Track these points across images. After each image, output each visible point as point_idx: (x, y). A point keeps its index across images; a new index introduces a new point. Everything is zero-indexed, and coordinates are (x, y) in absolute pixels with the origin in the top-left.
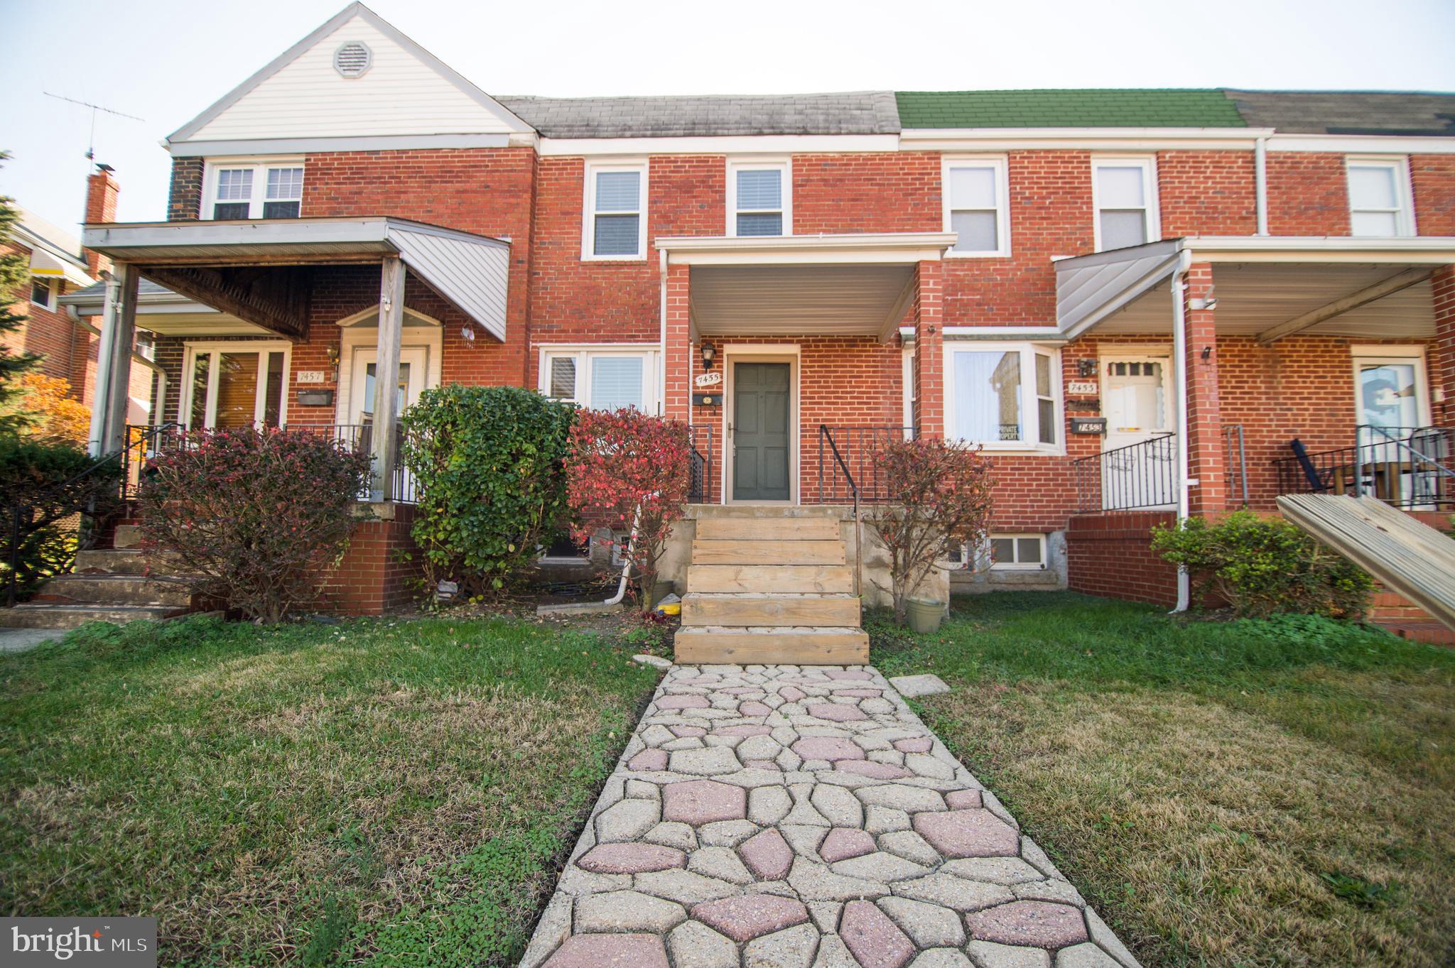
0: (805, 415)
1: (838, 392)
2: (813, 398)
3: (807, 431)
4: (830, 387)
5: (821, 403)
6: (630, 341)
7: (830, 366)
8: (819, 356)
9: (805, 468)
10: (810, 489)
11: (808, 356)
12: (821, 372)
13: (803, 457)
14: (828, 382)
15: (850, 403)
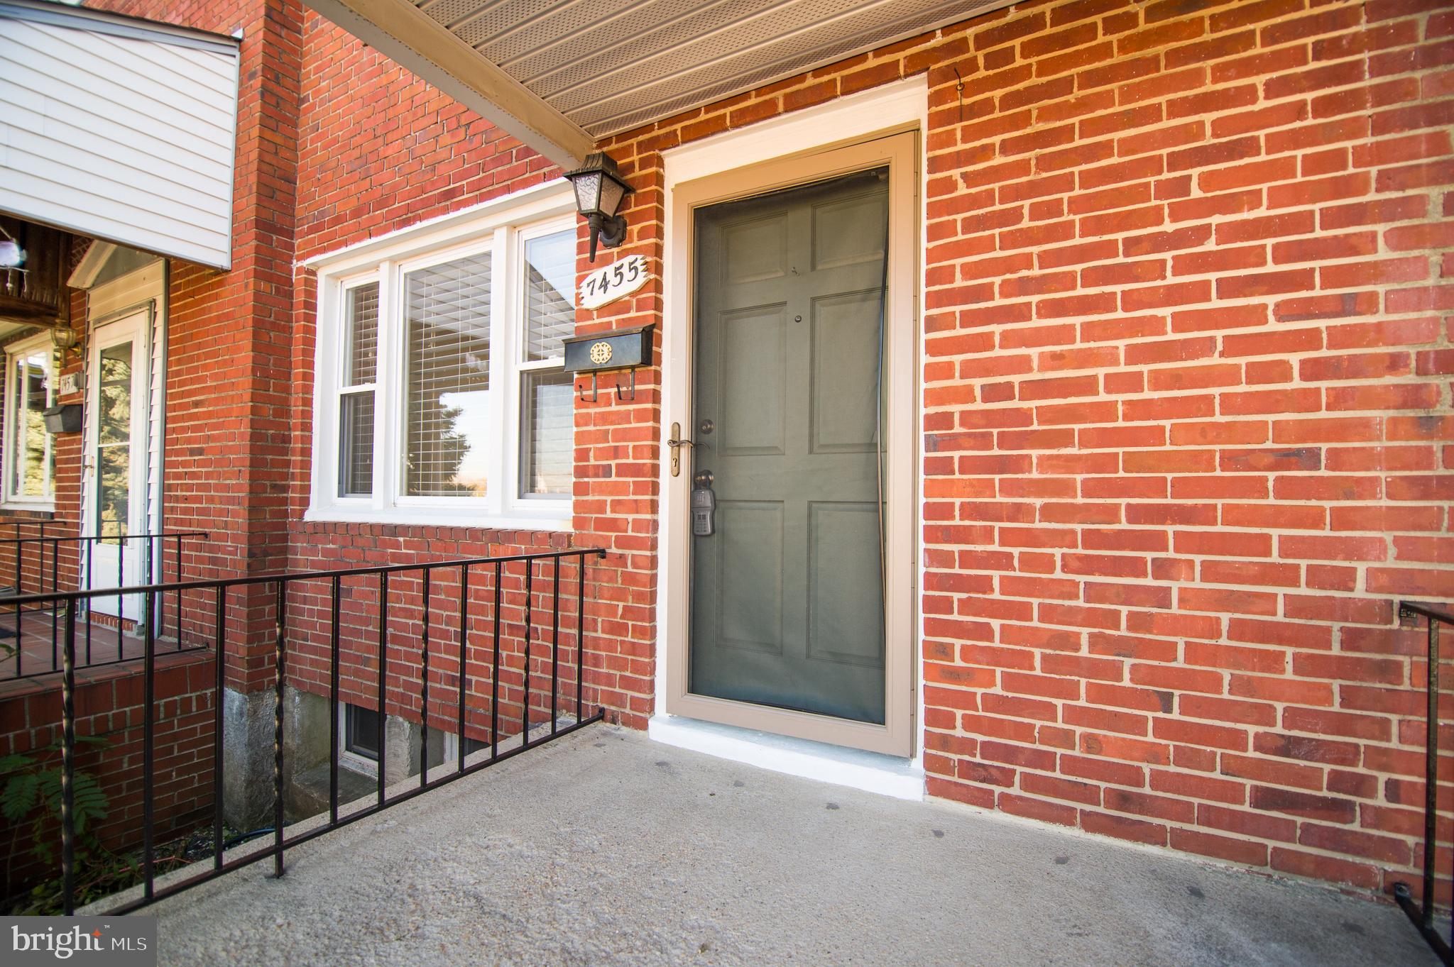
0: (947, 371)
1: (1108, 249)
2: (984, 293)
3: (953, 442)
4: (1065, 231)
5: (1020, 313)
6: (445, 211)
7: (1065, 134)
8: (1007, 102)
9: (946, 606)
10: (966, 701)
11: (961, 114)
12: (1023, 168)
13: (933, 556)
14: (1054, 208)
15: (1173, 295)
